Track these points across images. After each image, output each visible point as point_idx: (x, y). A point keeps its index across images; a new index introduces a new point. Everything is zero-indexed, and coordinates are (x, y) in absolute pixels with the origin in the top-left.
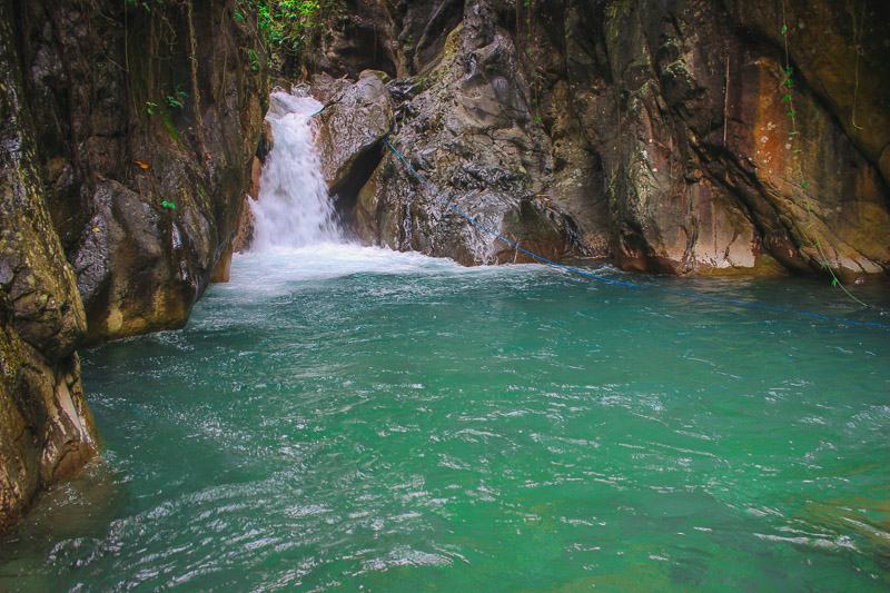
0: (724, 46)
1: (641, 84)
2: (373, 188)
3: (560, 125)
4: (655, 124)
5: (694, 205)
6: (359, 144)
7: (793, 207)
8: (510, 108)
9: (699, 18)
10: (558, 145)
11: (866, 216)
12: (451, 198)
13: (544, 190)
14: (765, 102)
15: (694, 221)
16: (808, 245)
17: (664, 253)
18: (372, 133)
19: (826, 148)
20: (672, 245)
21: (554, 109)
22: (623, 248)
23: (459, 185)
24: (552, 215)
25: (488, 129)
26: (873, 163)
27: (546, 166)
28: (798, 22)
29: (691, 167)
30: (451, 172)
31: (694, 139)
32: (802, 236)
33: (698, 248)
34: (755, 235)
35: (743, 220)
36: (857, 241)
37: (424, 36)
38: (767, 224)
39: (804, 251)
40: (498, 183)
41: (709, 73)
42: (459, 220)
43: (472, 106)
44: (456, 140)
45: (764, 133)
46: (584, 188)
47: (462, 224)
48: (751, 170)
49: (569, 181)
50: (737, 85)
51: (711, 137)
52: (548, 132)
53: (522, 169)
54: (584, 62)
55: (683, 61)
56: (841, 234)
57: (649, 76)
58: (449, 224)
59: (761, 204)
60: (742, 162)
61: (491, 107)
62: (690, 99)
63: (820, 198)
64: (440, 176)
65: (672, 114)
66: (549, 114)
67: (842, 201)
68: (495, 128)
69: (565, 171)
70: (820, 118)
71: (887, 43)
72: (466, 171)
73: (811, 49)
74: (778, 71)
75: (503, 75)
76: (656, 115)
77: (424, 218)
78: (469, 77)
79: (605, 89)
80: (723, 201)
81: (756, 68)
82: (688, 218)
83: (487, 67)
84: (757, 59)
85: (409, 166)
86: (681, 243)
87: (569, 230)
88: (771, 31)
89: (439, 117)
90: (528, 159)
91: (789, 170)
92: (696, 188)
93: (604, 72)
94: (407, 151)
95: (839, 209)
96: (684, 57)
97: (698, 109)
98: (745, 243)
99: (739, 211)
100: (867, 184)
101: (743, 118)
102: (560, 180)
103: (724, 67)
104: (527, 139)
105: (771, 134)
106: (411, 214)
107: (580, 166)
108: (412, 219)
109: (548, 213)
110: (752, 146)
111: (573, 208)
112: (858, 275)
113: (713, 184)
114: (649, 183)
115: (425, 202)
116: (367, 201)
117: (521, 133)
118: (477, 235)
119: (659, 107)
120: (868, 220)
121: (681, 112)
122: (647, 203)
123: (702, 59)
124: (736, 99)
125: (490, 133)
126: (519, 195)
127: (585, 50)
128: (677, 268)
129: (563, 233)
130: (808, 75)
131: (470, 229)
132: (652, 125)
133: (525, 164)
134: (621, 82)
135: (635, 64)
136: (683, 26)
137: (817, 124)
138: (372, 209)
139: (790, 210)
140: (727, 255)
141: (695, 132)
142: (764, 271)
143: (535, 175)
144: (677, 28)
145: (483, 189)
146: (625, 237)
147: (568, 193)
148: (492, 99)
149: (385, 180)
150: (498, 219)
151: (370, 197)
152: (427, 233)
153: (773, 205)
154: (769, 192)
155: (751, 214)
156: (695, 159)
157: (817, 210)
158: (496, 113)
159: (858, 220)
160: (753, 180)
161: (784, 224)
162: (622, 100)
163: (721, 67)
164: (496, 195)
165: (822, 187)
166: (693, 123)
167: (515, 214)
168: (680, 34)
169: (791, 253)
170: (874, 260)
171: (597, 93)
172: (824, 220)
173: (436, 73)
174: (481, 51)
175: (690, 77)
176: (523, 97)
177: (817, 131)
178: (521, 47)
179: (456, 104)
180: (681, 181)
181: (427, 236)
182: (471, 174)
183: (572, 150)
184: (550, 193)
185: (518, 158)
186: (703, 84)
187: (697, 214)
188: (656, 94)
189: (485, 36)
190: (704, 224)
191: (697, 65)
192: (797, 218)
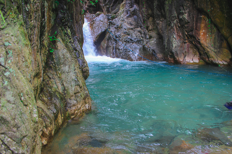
0: (194, 12)
1: (174, 20)
2: (105, 42)
3: (150, 28)
4: (177, 29)
5: (186, 48)
6: (101, 31)
7: (208, 49)
8: (138, 23)
9: (189, 6)
10: (150, 33)
11: (224, 51)
12: (125, 45)
13: (147, 44)
14: (203, 25)
15: (185, 52)
16: (211, 58)
17: (179, 59)
18: (104, 28)
19: (216, 36)
20: (180, 57)
21: (149, 24)
22: (169, 58)
23: (127, 42)
24: (150, 50)
25: (133, 28)
26: (226, 40)
27: (147, 37)
28: (211, 8)
29: (185, 40)
30: (125, 39)
31: (186, 33)
32: (210, 55)
33: (186, 58)
34: (199, 55)
35: (196, 52)
36: (222, 57)
37: (112, 4)
38: (202, 53)
39: (210, 59)
40: (137, 42)
41: (191, 19)
42: (128, 50)
43: (129, 23)
44: (126, 31)
45: (202, 32)
46: (157, 43)
47: (129, 51)
48: (199, 41)
49: (153, 41)
50: (197, 21)
51: (190, 33)
52: (147, 29)
53: (141, 38)
54: (159, 14)
55: (185, 16)
56: (219, 56)
57: (176, 18)
58: (126, 51)
59: (201, 48)
60: (197, 39)
61: (134, 23)
62: (186, 24)
63: (214, 47)
64: (122, 40)
65: (182, 28)
66: (148, 25)
67: (219, 48)
68: (135, 28)
69: (152, 39)
70: (215, 29)
71: (231, 14)
72: (129, 39)
73: (214, 14)
74: (206, 19)
75: (136, 15)
76: (177, 27)
77: (119, 50)
78: (128, 15)
79: (164, 20)
80: (192, 47)
81: (201, 18)
82: (184, 51)
83: (132, 13)
84: (201, 16)
85: (114, 37)
86: (182, 57)
87: (153, 53)
88: (205, 10)
89: (121, 25)
90: (143, 36)
91: (207, 41)
92: (186, 44)
93: (164, 16)
94: (114, 33)
95: (218, 50)
96: (185, 14)
97: (188, 27)
98: (197, 57)
99: (196, 50)
100: (225, 44)
101: (198, 29)
102: (151, 41)
103: (194, 17)
104: (142, 31)
105: (204, 33)
106: (116, 49)
107: (155, 38)
108: (116, 50)
109: (149, 49)
110: (199, 35)
111: (154, 48)
112: (222, 65)
113: (190, 43)
114: (176, 43)
115: (119, 46)
116: (103, 45)
117: (141, 29)
118: (133, 54)
119: (178, 26)
120: (225, 52)
121: (184, 27)
122: (175, 48)
123: (189, 15)
124: (196, 25)
125: (133, 29)
126: (142, 45)
127: (159, 11)
128: (182, 63)
129: (152, 54)
130: (213, 20)
131: (131, 52)
132: (176, 30)
133: (142, 37)
134: (169, 19)
135: (173, 15)
136: (185, 7)
137: (214, 31)
138: (105, 47)
139: (207, 50)
140: (192, 60)
141: (187, 32)
142: (201, 63)
143: (144, 40)
144: (183, 8)
145: (133, 43)
146: (169, 55)
147: (153, 44)
148: (134, 21)
149: (108, 40)
150: (138, 50)
151: (104, 44)
152: (120, 53)
153: (203, 49)
154: (203, 46)
155: (198, 50)
156: (186, 38)
157: (213, 50)
158: (135, 24)
159: (223, 52)
160: (199, 43)
161: (206, 53)
162: (169, 24)
163: (193, 17)
164: (137, 44)
165: (215, 45)
166: (186, 30)
167: (142, 49)
168: (184, 9)
169: (207, 59)
170: (226, 61)
171: (162, 21)
172: (215, 52)
173: (118, 14)
174: (131, 9)
175: (186, 19)
176: (141, 20)
177: (214, 32)
178: (140, 9)
179: (125, 22)
180: (183, 43)
181: (120, 54)
182: (130, 39)
183: (154, 34)
184: (148, 44)
185: (140, 36)
186: (189, 21)
187: (186, 50)
188: (178, 23)
189: (132, 5)
190: (188, 53)
191: (188, 16)
192: (209, 52)
